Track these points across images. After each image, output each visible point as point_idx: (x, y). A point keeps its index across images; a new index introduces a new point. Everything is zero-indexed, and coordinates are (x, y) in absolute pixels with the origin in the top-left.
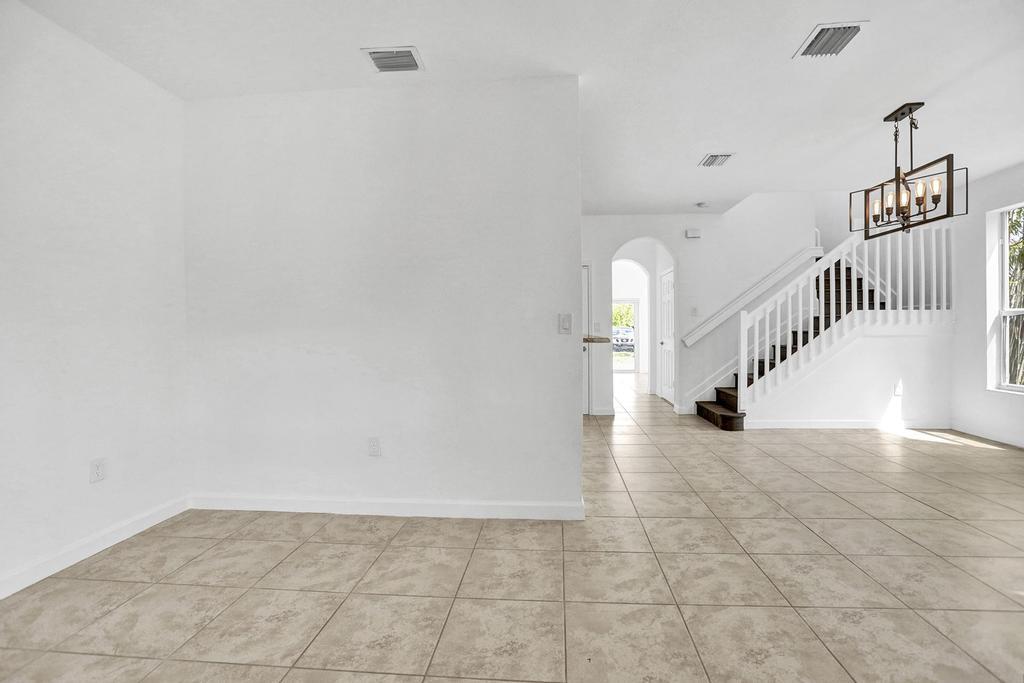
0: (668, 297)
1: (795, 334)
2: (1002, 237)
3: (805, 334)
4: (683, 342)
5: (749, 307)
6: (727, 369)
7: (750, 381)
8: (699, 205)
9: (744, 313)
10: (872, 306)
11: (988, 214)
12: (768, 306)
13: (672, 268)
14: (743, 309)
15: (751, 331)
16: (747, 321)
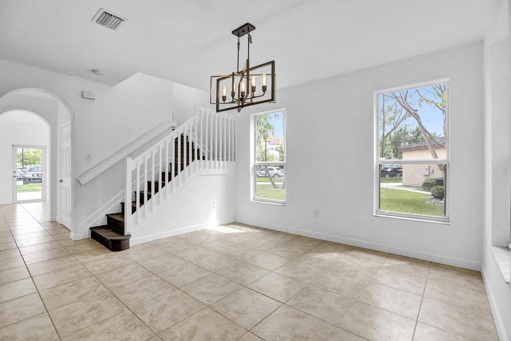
0: (66, 144)
1: (163, 174)
2: (255, 128)
3: (170, 174)
4: (78, 181)
5: (133, 155)
6: (115, 201)
7: (134, 210)
8: (94, 71)
9: (129, 159)
10: (199, 158)
11: (251, 115)
12: (146, 154)
13: (70, 122)
14: (128, 156)
15: (134, 173)
16: (132, 165)
